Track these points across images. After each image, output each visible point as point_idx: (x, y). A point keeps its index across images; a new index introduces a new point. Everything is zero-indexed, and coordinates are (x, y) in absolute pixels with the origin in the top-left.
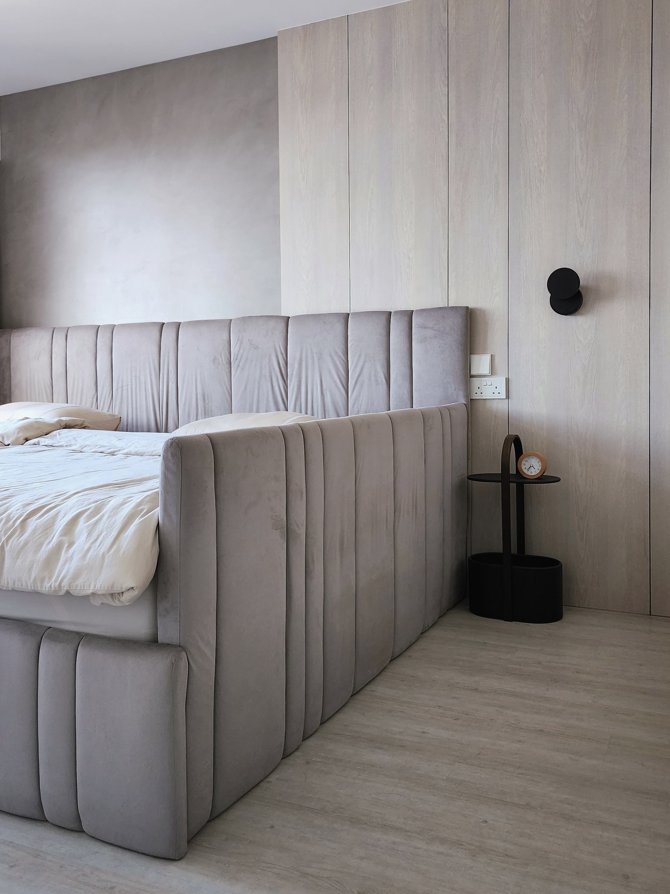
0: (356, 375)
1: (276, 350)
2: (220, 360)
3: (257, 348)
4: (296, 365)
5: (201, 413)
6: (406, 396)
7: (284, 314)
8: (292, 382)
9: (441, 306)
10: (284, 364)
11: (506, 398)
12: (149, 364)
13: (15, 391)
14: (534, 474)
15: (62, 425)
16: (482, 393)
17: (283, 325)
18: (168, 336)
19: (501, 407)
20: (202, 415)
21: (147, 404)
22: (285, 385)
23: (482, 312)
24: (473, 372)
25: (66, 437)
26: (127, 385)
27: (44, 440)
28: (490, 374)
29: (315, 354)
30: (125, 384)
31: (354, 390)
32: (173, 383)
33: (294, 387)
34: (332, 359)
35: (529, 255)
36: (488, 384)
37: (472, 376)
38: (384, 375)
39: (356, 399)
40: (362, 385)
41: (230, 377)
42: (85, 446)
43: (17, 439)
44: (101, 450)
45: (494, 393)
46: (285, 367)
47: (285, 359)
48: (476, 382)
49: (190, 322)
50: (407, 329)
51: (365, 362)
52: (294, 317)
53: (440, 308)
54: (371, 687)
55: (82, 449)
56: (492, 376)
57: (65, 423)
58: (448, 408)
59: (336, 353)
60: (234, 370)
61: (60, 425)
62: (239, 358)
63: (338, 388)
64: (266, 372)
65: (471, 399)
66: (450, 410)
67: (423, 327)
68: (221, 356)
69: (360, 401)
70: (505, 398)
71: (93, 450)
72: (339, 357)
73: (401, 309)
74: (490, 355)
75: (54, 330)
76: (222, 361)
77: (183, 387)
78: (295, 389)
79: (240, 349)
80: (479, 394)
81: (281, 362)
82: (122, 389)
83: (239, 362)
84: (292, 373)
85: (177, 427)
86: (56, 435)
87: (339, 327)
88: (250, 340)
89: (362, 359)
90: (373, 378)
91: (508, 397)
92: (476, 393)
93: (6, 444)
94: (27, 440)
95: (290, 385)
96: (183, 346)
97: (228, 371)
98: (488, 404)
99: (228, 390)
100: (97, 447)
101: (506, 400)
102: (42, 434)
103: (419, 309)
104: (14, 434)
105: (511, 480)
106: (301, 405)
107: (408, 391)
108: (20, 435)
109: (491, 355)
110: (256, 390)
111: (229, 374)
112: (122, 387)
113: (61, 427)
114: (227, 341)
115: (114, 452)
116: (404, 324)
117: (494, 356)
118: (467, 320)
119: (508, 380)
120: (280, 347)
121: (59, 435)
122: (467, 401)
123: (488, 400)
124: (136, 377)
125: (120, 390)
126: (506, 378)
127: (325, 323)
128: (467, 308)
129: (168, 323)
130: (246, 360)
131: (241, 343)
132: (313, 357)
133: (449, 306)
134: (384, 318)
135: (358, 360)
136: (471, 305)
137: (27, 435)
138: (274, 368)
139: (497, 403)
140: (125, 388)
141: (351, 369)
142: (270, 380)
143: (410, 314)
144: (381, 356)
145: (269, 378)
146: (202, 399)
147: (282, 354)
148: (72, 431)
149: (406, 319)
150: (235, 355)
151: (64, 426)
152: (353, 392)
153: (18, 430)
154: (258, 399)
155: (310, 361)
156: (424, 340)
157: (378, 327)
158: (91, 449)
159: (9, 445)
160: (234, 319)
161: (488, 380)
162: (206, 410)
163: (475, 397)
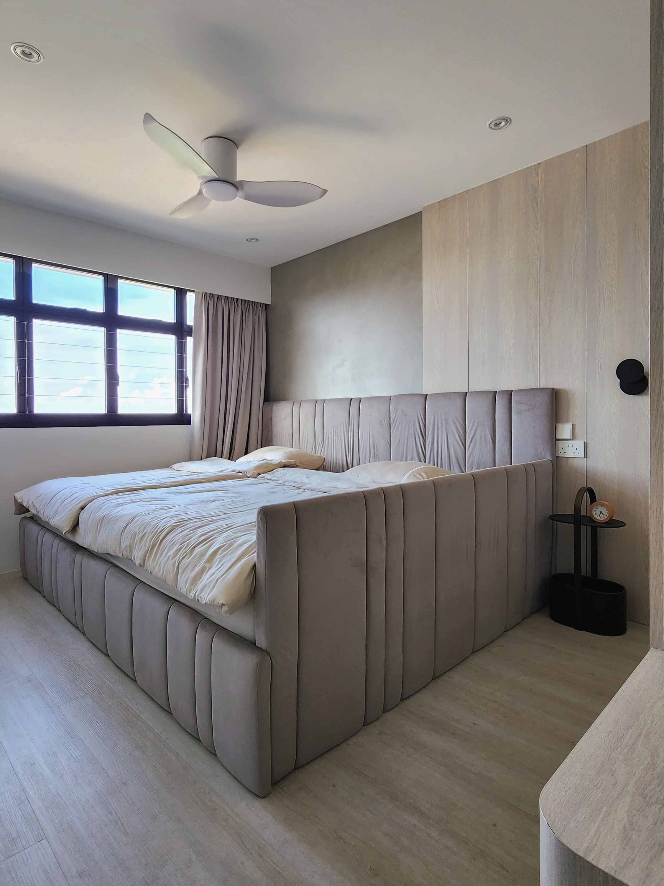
0: (472, 436)
1: (418, 417)
2: (384, 422)
3: (406, 415)
4: (431, 428)
5: (372, 457)
6: (507, 453)
7: (425, 393)
8: (428, 439)
9: (534, 387)
10: (424, 427)
11: (585, 457)
12: (343, 425)
13: (274, 439)
14: (602, 519)
15: (282, 465)
16: (565, 453)
17: (423, 400)
18: (354, 406)
19: (581, 463)
20: (373, 458)
21: (342, 449)
22: (423, 441)
23: (566, 392)
24: (558, 437)
25: (280, 474)
26: (331, 437)
27: (267, 476)
28: (571, 439)
29: (443, 420)
30: (330, 436)
31: (469, 446)
32: (356, 437)
33: (429, 442)
34: (455, 424)
35: (603, 349)
36: (570, 446)
37: (557, 440)
38: (491, 435)
39: (471, 453)
40: (475, 443)
41: (389, 433)
42: (286, 482)
43: (254, 473)
44: (294, 485)
45: (574, 453)
46: (424, 429)
47: (424, 423)
48: (561, 444)
49: (366, 398)
50: (508, 404)
51: (477, 426)
52: (430, 395)
53: (532, 389)
54: (450, 674)
55: (284, 483)
56: (573, 440)
57: (283, 464)
58: (533, 465)
59: (458, 420)
60: (392, 429)
61: (281, 465)
62: (395, 421)
63: (459, 444)
64: (412, 431)
65: (557, 457)
66: (535, 466)
67: (518, 403)
68: (384, 420)
69: (474, 454)
70: (583, 457)
71: (289, 485)
72: (460, 422)
73: (504, 389)
74: (571, 424)
75: (294, 402)
76: (385, 423)
77: (362, 440)
78: (430, 444)
79: (396, 415)
80: (563, 453)
81: (421, 425)
82: (328, 439)
83: (395, 424)
84: (429, 433)
85: (358, 464)
86: (275, 472)
87: (459, 402)
88: (402, 410)
89: (475, 425)
90: (483, 439)
91: (586, 456)
92: (561, 452)
93: (248, 476)
94: (259, 474)
95: (427, 441)
96: (362, 413)
97: (388, 430)
98: (570, 461)
99: (388, 443)
100: (292, 482)
101: (584, 458)
102: (269, 471)
103: (517, 389)
104: (252, 471)
105: (581, 523)
106: (434, 455)
107: (508, 449)
108: (255, 471)
109: (573, 425)
110: (406, 444)
111: (389, 432)
112: (329, 438)
113: (281, 466)
114: (388, 410)
115: (300, 487)
116: (505, 400)
117: (575, 425)
118: (553, 397)
119: (585, 444)
120: (420, 415)
121: (277, 472)
122: (553, 457)
123: (571, 458)
124: (336, 432)
125: (327, 440)
126: (584, 442)
127: (450, 399)
128: (553, 388)
129: (355, 398)
130: (399, 423)
131: (396, 412)
132: (442, 422)
133: (540, 387)
134: (491, 396)
135: (473, 426)
136: (556, 387)
137: (259, 472)
138: (417, 429)
139: (577, 460)
140: (330, 438)
141: (468, 431)
142: (414, 437)
143: (510, 393)
144: (489, 423)
145: (413, 436)
146: (373, 448)
147: (422, 419)
148: (285, 469)
149: (507, 397)
150: (392, 419)
151: (283, 466)
152: (469, 448)
153: (255, 468)
154: (407, 449)
155: (440, 424)
156: (519, 413)
157: (486, 403)
158: (289, 484)
159: (249, 477)
160: (393, 396)
161: (570, 443)
162: (375, 455)
163: (561, 455)
